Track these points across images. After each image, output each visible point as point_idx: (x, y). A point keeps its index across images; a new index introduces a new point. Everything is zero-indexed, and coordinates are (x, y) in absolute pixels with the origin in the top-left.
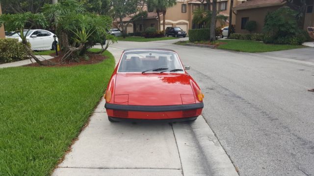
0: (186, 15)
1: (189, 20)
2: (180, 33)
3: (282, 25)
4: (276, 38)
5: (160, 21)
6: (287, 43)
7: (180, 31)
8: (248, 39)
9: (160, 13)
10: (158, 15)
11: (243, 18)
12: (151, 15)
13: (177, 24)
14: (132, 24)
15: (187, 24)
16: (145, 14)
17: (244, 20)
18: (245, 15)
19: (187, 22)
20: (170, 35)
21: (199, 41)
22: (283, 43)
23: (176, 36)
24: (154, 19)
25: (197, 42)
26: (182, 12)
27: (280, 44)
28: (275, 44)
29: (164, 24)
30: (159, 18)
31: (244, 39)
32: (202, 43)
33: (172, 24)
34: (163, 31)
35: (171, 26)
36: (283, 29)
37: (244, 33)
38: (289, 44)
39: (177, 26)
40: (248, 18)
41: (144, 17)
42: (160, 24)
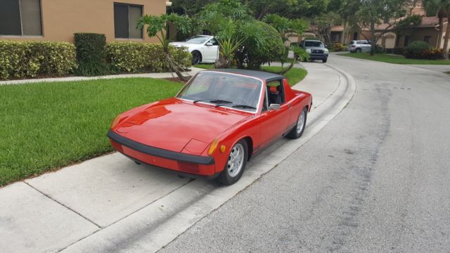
5: (441, 32)
9: (444, 19)
10: (440, 22)
12: (427, 21)
14: (395, 35)
16: (417, 19)
24: (430, 29)
29: (447, 37)
30: (441, 28)
34: (442, 50)
41: (415, 23)
42: (440, 37)
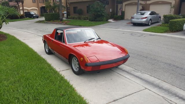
0: (36, 4)
1: (38, 7)
2: (34, 15)
3: (99, 11)
4: (96, 18)
5: (19, 8)
6: (102, 21)
7: (34, 14)
8: (79, 19)
10: (18, 4)
11: (74, 7)
13: (31, 10)
15: (37, 10)
17: (75, 8)
18: (75, 6)
19: (37, 9)
20: (27, 17)
21: (53, 20)
22: (100, 21)
23: (32, 17)
24: (15, 7)
25: (52, 21)
26: (33, 2)
27: (98, 21)
28: (96, 21)
29: (23, 10)
31: (77, 19)
32: (56, 22)
33: (28, 10)
34: (23, 15)
35: (26, 11)
36: (99, 13)
37: (76, 16)
38: (103, 21)
39: (31, 11)
40: (77, 7)
42: (20, 10)
